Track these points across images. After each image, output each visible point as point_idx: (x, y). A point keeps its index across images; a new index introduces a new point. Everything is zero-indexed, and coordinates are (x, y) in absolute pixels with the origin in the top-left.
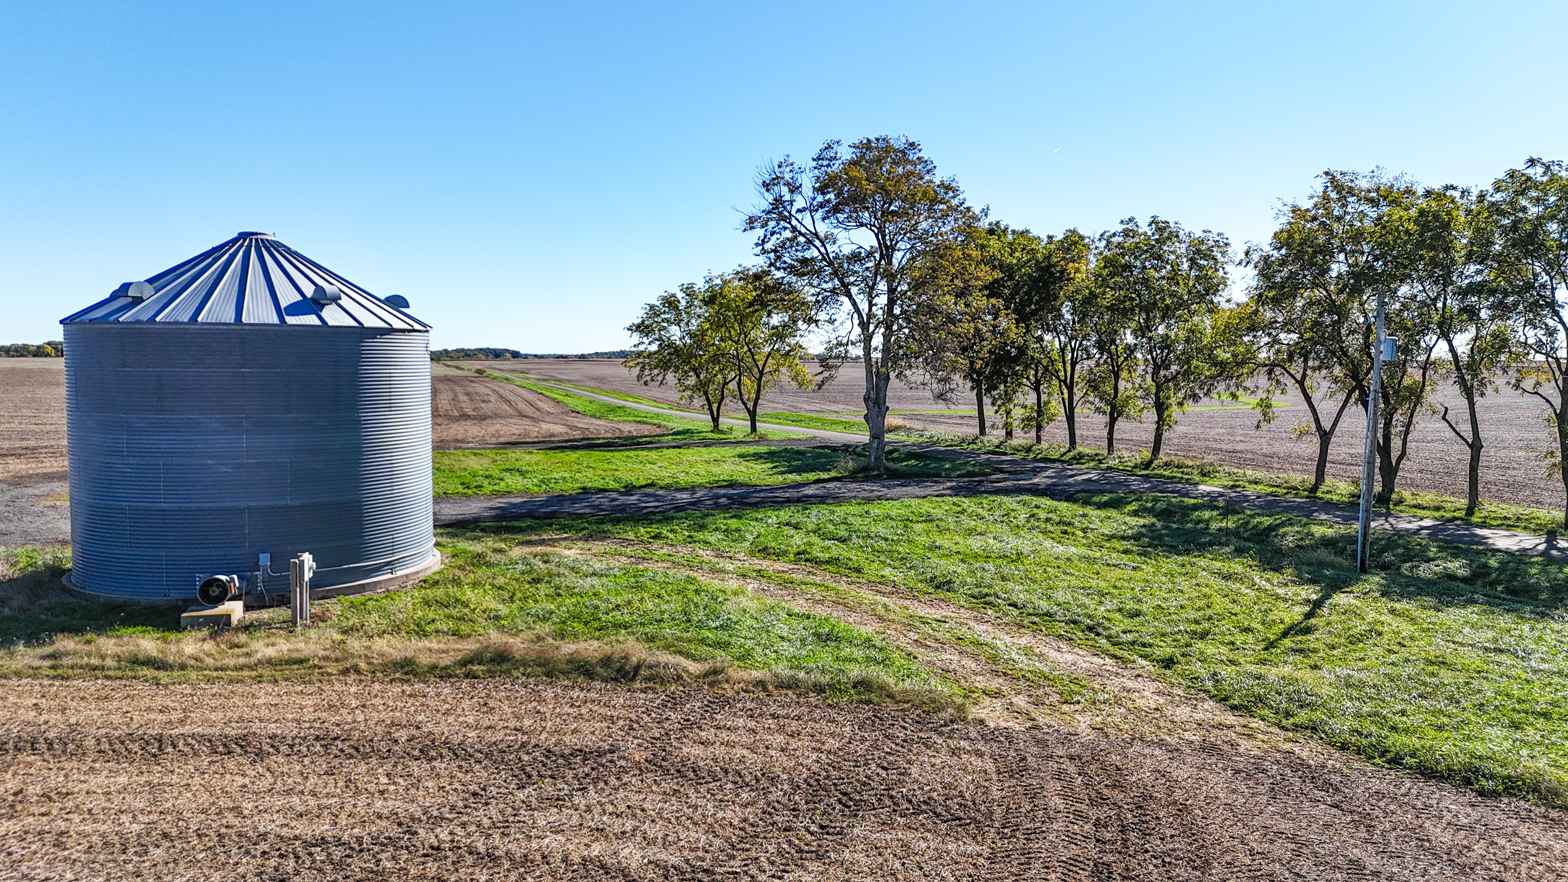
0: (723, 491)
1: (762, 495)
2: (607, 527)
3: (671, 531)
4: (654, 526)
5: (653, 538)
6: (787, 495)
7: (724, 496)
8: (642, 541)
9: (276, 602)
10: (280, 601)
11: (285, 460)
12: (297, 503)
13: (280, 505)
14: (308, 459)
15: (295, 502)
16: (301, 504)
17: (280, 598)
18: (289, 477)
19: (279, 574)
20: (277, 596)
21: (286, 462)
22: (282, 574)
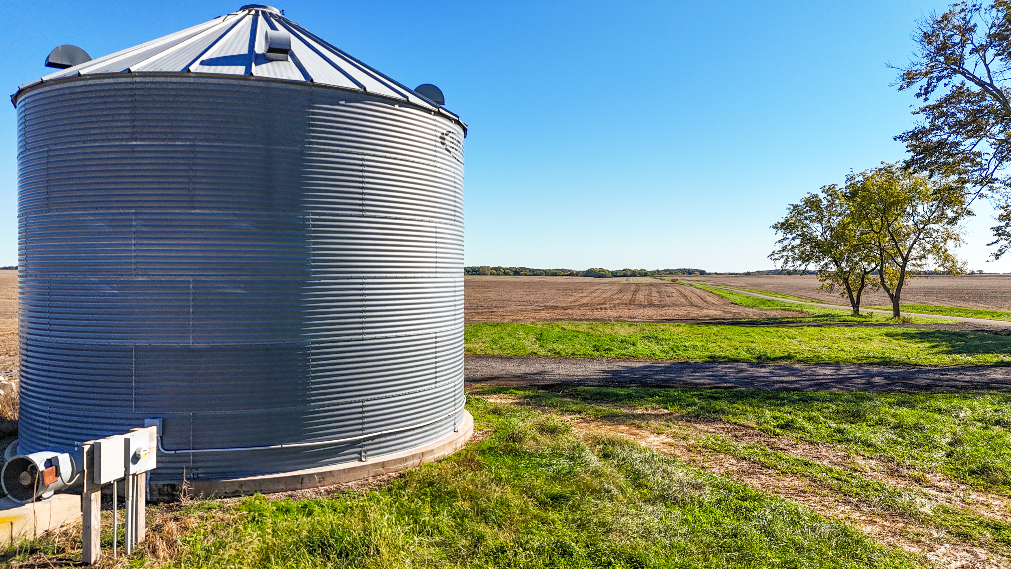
0: (875, 369)
1: (932, 376)
2: (723, 405)
3: (810, 419)
4: (786, 408)
5: (782, 427)
6: (967, 378)
7: (879, 374)
8: (765, 431)
9: (163, 495)
10: (168, 494)
11: (186, 278)
12: (203, 345)
13: (178, 347)
14: (220, 278)
15: (199, 343)
16: (208, 347)
17: (170, 490)
18: (191, 304)
19: (173, 452)
20: (164, 485)
21: (189, 282)
22: (177, 452)
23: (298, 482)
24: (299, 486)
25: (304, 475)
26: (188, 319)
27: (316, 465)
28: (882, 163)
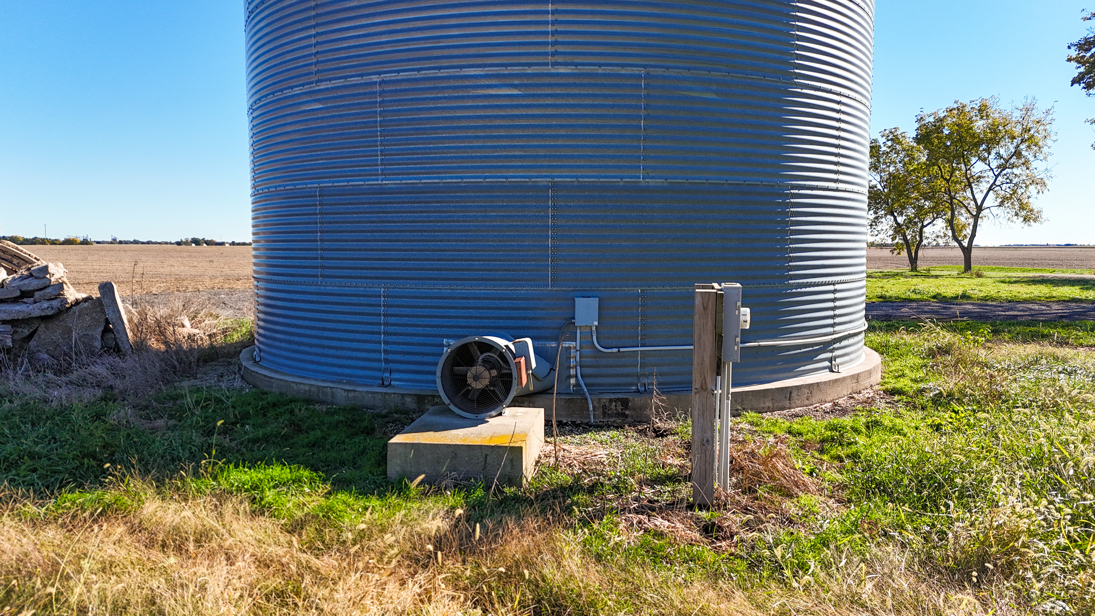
9: (610, 416)
10: (618, 415)
11: (635, 71)
12: (659, 182)
13: (622, 184)
14: (685, 73)
15: (653, 177)
16: (666, 184)
17: (619, 408)
18: (643, 113)
19: (616, 350)
20: (611, 400)
21: (639, 77)
22: (621, 350)
23: (786, 397)
24: (787, 404)
25: (792, 387)
26: (638, 138)
27: (792, 374)
28: (956, 102)
